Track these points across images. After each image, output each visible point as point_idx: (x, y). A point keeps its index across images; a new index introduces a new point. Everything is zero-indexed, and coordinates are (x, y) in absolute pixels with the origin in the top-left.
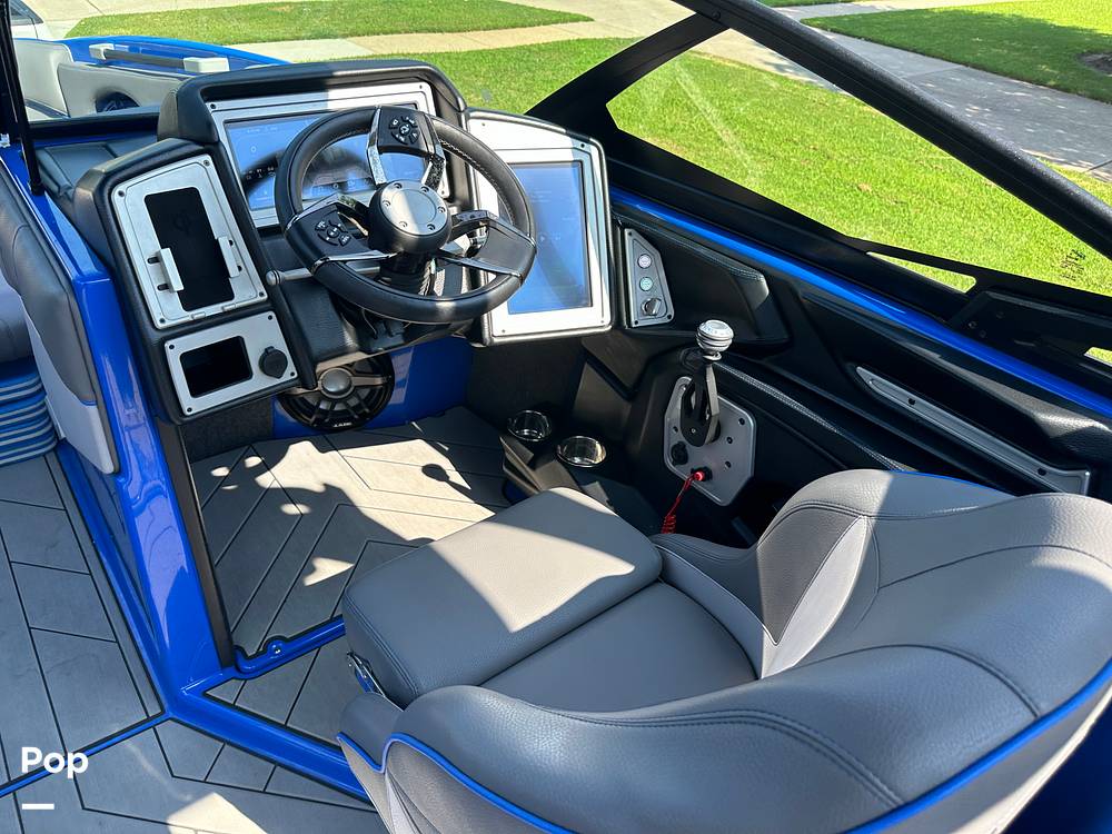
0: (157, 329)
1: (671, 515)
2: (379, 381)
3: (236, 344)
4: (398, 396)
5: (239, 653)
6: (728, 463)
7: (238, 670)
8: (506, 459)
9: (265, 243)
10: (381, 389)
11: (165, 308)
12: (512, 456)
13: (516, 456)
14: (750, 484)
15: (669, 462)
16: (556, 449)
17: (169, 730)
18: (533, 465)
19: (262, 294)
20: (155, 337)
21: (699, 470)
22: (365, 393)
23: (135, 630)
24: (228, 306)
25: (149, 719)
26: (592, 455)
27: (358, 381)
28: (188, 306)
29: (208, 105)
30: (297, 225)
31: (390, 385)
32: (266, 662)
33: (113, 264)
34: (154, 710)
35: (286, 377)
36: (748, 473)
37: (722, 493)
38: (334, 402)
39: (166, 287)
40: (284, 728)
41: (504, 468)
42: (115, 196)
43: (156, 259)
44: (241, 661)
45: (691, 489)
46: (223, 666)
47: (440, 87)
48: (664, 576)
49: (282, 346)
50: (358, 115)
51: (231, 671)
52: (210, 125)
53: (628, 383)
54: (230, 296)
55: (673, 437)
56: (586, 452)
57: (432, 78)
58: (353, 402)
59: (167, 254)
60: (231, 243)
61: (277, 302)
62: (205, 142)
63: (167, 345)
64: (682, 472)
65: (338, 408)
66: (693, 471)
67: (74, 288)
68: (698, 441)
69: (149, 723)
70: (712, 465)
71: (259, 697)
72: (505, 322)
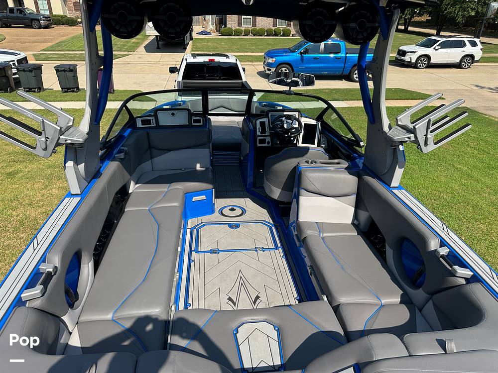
3: (265, 139)
9: (271, 128)
19: (269, 134)
20: (257, 136)
25: (243, 191)
28: (261, 134)
29: (269, 113)
33: (255, 128)
39: (259, 131)
47: (300, 113)
49: (270, 141)
54: (266, 134)
59: (260, 128)
60: (267, 128)
62: (268, 116)
67: (250, 131)
72: (300, 144)
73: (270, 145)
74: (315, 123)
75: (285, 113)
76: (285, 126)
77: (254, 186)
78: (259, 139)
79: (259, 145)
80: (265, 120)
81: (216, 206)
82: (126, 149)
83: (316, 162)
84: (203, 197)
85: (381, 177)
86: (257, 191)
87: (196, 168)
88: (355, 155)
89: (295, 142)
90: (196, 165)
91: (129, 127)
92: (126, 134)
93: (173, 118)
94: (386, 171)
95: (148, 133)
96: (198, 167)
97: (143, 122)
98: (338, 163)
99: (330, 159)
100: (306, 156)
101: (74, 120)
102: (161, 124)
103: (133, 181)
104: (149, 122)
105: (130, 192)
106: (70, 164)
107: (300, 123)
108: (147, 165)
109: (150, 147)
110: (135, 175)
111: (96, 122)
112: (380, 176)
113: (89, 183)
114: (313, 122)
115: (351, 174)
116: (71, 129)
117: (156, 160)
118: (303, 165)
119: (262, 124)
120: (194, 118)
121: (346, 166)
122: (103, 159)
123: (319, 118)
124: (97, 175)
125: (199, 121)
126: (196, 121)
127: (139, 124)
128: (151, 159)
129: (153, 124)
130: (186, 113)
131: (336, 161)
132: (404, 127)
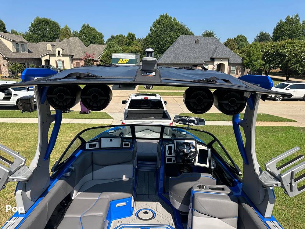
9: (176, 151)
20: (166, 156)
29: (175, 140)
33: (165, 150)
39: (167, 153)
42: (166, 146)
49: (175, 160)
54: (172, 155)
61: (176, 156)
62: (173, 143)
67: (162, 152)
69: (155, 195)
72: (197, 164)
73: (175, 163)
74: (207, 149)
75: (186, 141)
76: (185, 151)
77: (164, 192)
78: (167, 159)
79: (167, 163)
80: (172, 145)
81: (134, 208)
82: (73, 168)
83: (206, 187)
84: (124, 204)
85: (257, 207)
86: (165, 196)
87: (122, 178)
88: (236, 180)
89: (193, 161)
90: (123, 176)
91: (81, 149)
92: (77, 155)
93: (111, 142)
94: (260, 203)
95: (92, 153)
96: (124, 178)
97: (91, 146)
98: (223, 189)
99: (217, 184)
100: (199, 180)
101: (25, 161)
102: (103, 146)
103: (76, 190)
104: (94, 145)
105: (73, 199)
106: (19, 192)
107: (196, 149)
108: (88, 177)
109: (92, 163)
110: (78, 186)
111: (45, 158)
112: (255, 205)
113: (35, 202)
114: (205, 148)
115: (232, 200)
116: (22, 168)
117: (95, 172)
118: (196, 190)
119: (170, 148)
120: (124, 143)
121: (229, 192)
122: (53, 178)
123: (210, 146)
124: (44, 193)
125: (127, 145)
126: (126, 145)
127: (88, 147)
128: (93, 171)
129: (97, 147)
130: (120, 139)
131: (221, 186)
132: (271, 174)
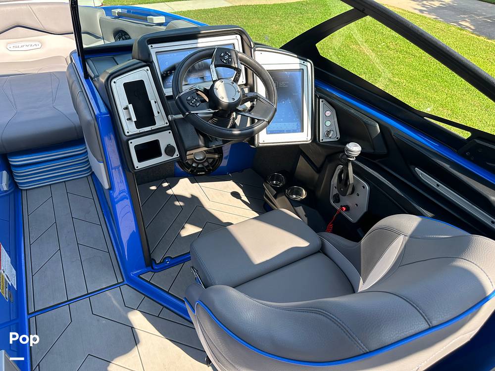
0: (125, 135)
1: (331, 224)
2: (216, 156)
3: (156, 143)
4: (224, 163)
5: (153, 262)
6: (356, 204)
7: (153, 268)
8: (266, 193)
9: (169, 102)
10: (217, 160)
11: (129, 127)
12: (267, 192)
13: (269, 192)
14: (365, 214)
15: (332, 202)
16: (285, 191)
17: (125, 288)
18: (275, 197)
19: (167, 123)
20: (125, 138)
21: (344, 206)
22: (211, 161)
23: (115, 249)
24: (153, 127)
25: (118, 283)
26: (301, 195)
27: (208, 156)
28: (138, 127)
29: (149, 46)
30: (179, 98)
31: (221, 158)
32: (163, 266)
33: (111, 109)
34: (120, 280)
35: (175, 156)
36: (365, 209)
37: (353, 217)
38: (198, 164)
39: (130, 119)
40: (168, 293)
41: (264, 197)
42: (112, 83)
43: (127, 108)
44: (154, 265)
45: (340, 214)
46: (147, 266)
47: (244, 37)
48: (322, 250)
49: (174, 144)
50: (207, 51)
51: (150, 268)
52: (149, 54)
53: (318, 165)
54: (155, 124)
55: (334, 191)
56: (299, 193)
57: (241, 33)
58: (206, 164)
59: (131, 107)
60: (155, 102)
61: (172, 126)
62: (147, 62)
63: (129, 142)
64: (337, 206)
65: (199, 166)
66: (342, 206)
67: (96, 118)
68: (344, 194)
69: (118, 284)
70: (350, 204)
71: (160, 280)
72: (264, 137)
78: (136, 147)
79: (139, 165)
80: (142, 74)
119: (135, 91)
